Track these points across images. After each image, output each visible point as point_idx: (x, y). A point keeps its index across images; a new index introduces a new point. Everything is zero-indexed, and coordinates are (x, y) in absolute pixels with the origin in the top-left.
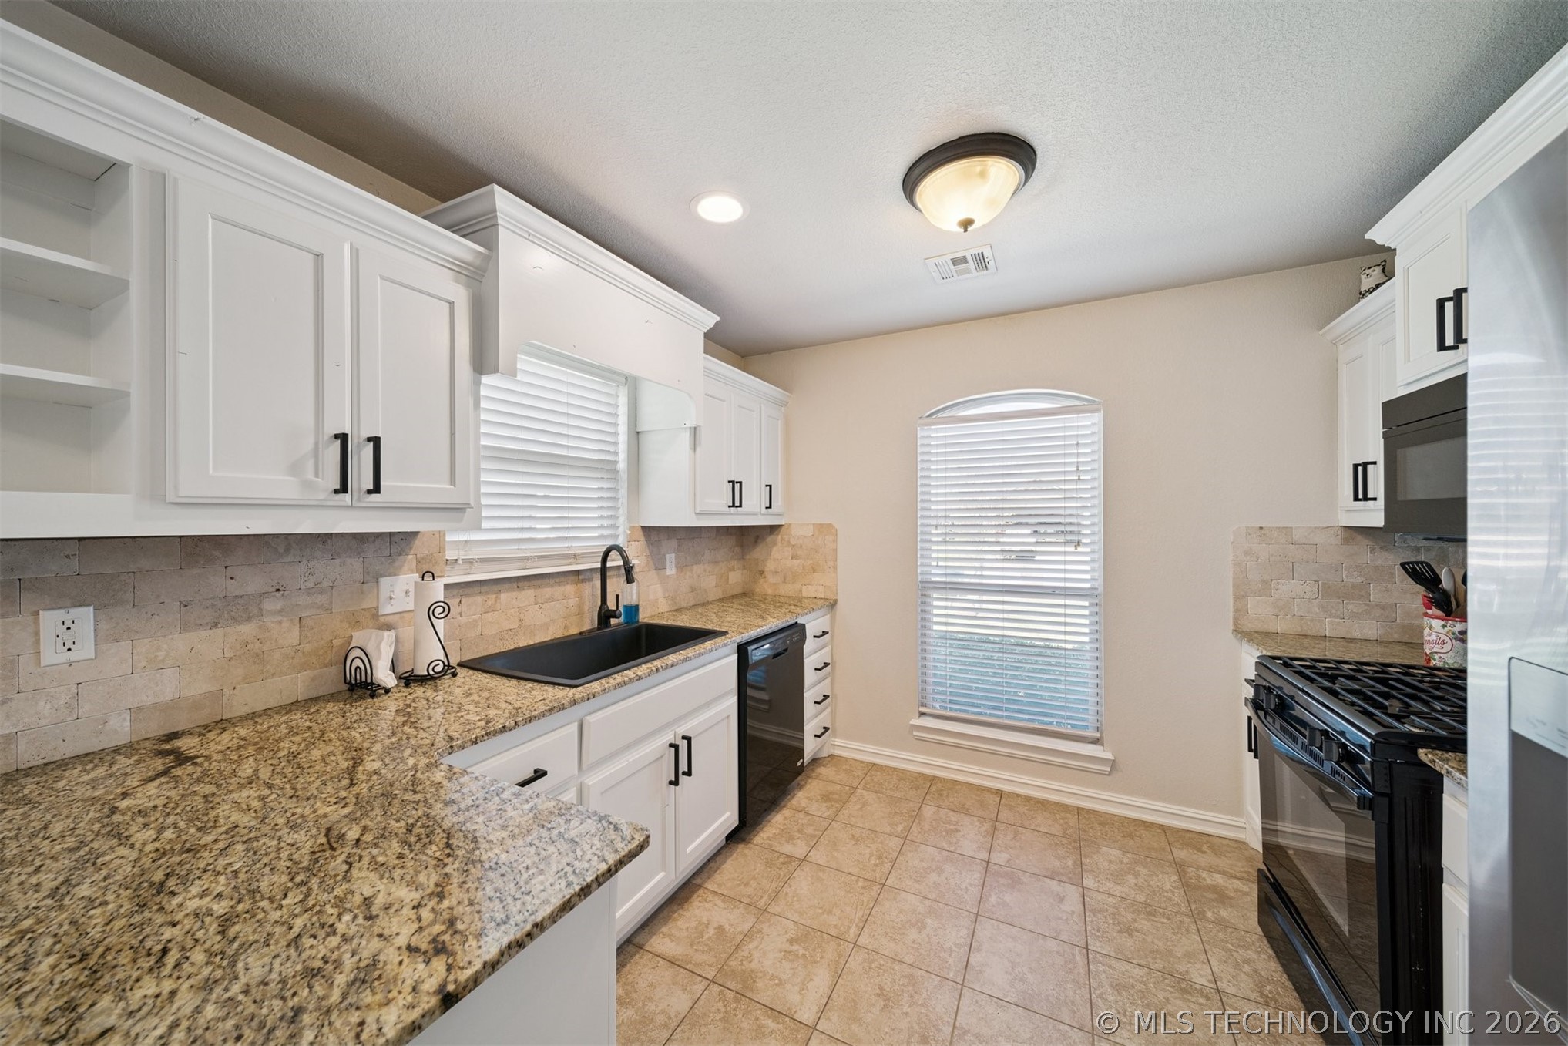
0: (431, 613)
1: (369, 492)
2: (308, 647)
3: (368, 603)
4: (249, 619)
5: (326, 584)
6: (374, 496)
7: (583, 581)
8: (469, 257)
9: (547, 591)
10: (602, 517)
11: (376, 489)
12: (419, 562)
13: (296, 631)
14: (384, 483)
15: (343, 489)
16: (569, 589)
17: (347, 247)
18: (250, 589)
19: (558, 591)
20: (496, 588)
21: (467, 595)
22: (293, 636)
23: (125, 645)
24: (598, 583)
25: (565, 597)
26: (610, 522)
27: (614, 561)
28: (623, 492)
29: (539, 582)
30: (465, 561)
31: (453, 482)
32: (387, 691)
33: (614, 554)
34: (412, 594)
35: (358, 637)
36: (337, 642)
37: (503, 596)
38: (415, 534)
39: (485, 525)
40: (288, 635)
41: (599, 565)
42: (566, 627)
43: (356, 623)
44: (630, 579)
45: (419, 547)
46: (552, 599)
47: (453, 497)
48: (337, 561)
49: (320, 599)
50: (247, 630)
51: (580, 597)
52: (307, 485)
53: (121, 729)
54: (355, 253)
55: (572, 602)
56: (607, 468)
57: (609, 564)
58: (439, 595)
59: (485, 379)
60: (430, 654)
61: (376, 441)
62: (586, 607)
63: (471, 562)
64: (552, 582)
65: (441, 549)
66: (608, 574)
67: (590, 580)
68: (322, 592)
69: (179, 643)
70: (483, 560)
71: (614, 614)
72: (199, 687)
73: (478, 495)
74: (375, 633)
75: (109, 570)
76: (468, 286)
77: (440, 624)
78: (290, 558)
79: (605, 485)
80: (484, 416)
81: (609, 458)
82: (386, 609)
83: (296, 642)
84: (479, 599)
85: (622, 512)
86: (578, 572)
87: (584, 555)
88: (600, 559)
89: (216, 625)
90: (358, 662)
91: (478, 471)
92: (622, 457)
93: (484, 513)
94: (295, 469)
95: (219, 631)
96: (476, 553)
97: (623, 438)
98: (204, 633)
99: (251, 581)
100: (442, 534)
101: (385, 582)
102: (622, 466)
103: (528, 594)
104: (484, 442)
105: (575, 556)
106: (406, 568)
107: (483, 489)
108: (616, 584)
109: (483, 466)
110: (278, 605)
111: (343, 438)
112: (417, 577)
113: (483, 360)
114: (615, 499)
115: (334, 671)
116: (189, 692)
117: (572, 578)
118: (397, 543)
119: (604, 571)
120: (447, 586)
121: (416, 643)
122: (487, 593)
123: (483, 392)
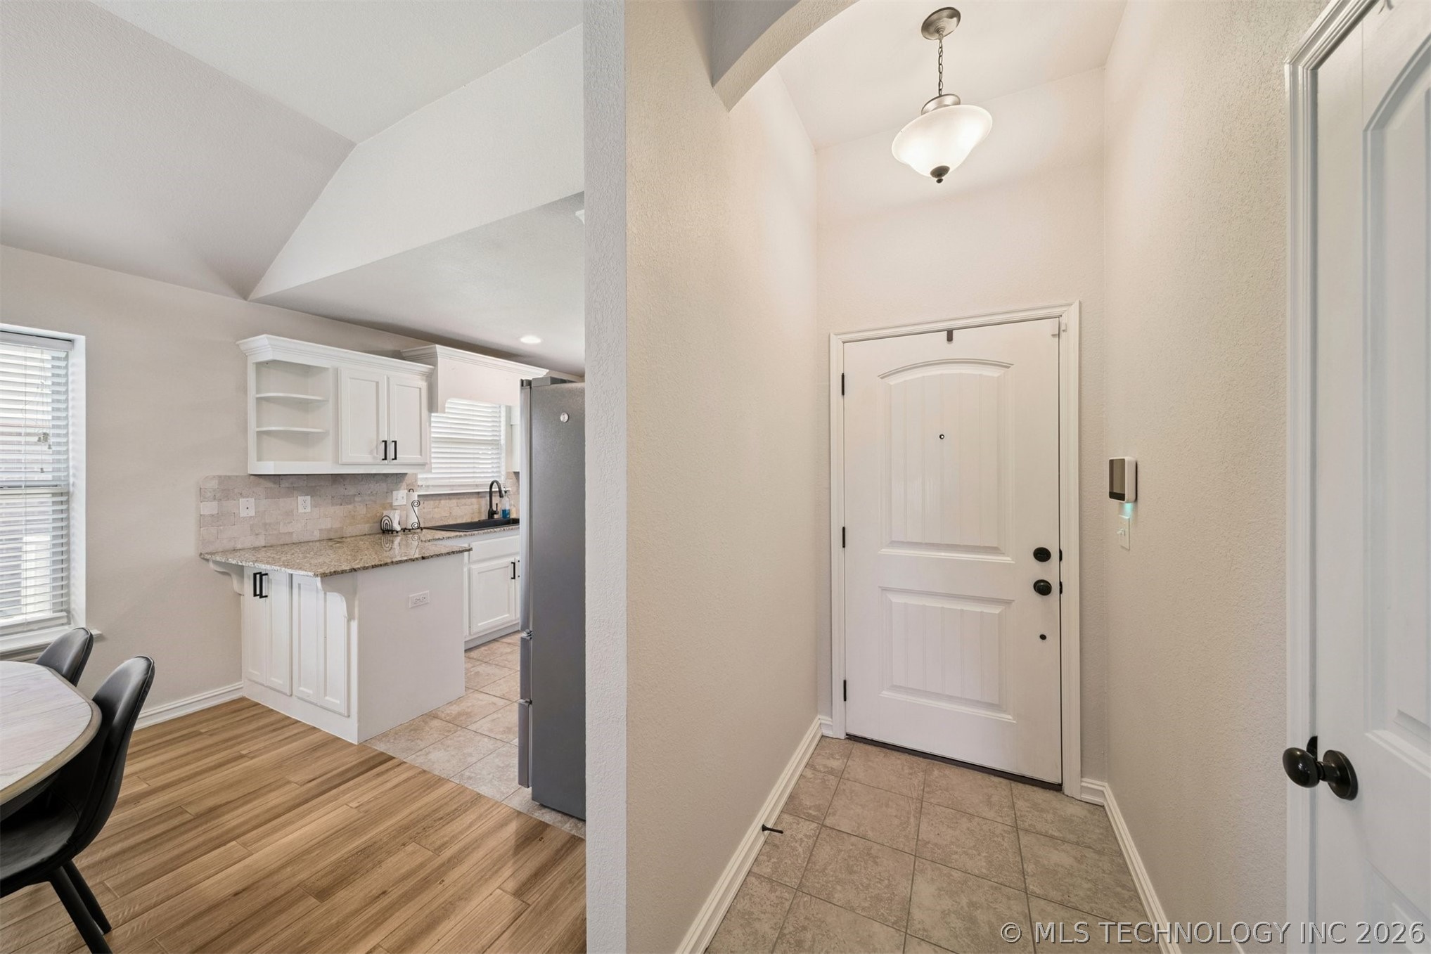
0: (413, 504)
1: (393, 459)
2: (369, 515)
3: (389, 501)
4: (350, 504)
5: (374, 492)
6: (394, 461)
7: (481, 497)
8: (426, 370)
9: (463, 501)
10: (493, 467)
11: (395, 458)
12: (407, 486)
13: (365, 509)
14: (398, 456)
15: (385, 459)
16: (474, 500)
17: (385, 377)
18: (351, 493)
19: (468, 501)
20: (439, 498)
21: (427, 500)
22: (364, 511)
23: (318, 509)
24: (488, 498)
25: (472, 504)
26: (497, 470)
27: (495, 489)
28: (503, 455)
29: (458, 497)
30: (426, 486)
31: (421, 455)
32: (397, 532)
33: (495, 484)
34: (405, 497)
35: (385, 513)
36: (378, 515)
37: (442, 502)
38: (406, 474)
39: (433, 471)
40: (361, 510)
41: (488, 490)
42: (472, 518)
43: (385, 508)
44: (501, 496)
45: (408, 480)
46: (465, 505)
47: (421, 461)
48: (378, 484)
49: (372, 498)
50: (350, 507)
51: (480, 505)
52: (374, 458)
53: (317, 535)
54: (388, 378)
55: (476, 507)
56: (495, 443)
57: (493, 490)
58: (416, 498)
59: (433, 414)
60: (413, 520)
61: (395, 442)
62: (483, 510)
63: (428, 486)
64: (465, 497)
65: (416, 481)
66: (493, 494)
67: (485, 497)
68: (373, 495)
69: (332, 510)
70: (433, 486)
71: (495, 513)
72: (337, 525)
73: (431, 457)
74: (392, 511)
75: (314, 485)
76: (426, 381)
77: (416, 509)
78: (363, 483)
79: (494, 452)
80: (432, 430)
81: (497, 438)
82: (395, 503)
83: (365, 513)
84: (432, 502)
85: (503, 464)
86: (478, 493)
87: (481, 485)
88: (489, 487)
89: (341, 505)
90: (387, 521)
91: (430, 448)
92: (503, 437)
93: (433, 466)
94: (371, 453)
95: (342, 507)
96: (431, 483)
97: (503, 428)
98: (338, 507)
99: (351, 490)
100: (416, 475)
101: (395, 493)
102: (503, 442)
103: (454, 502)
104: (433, 435)
105: (477, 485)
106: (402, 487)
107: (433, 455)
108: (496, 499)
109: (433, 445)
110: (360, 499)
111: (385, 442)
112: (406, 491)
113: (432, 405)
114: (499, 458)
115: (377, 525)
116: (334, 527)
117: (476, 496)
118: (399, 477)
119: (491, 493)
120: (419, 496)
121: (407, 516)
122: (435, 500)
123: (433, 419)
